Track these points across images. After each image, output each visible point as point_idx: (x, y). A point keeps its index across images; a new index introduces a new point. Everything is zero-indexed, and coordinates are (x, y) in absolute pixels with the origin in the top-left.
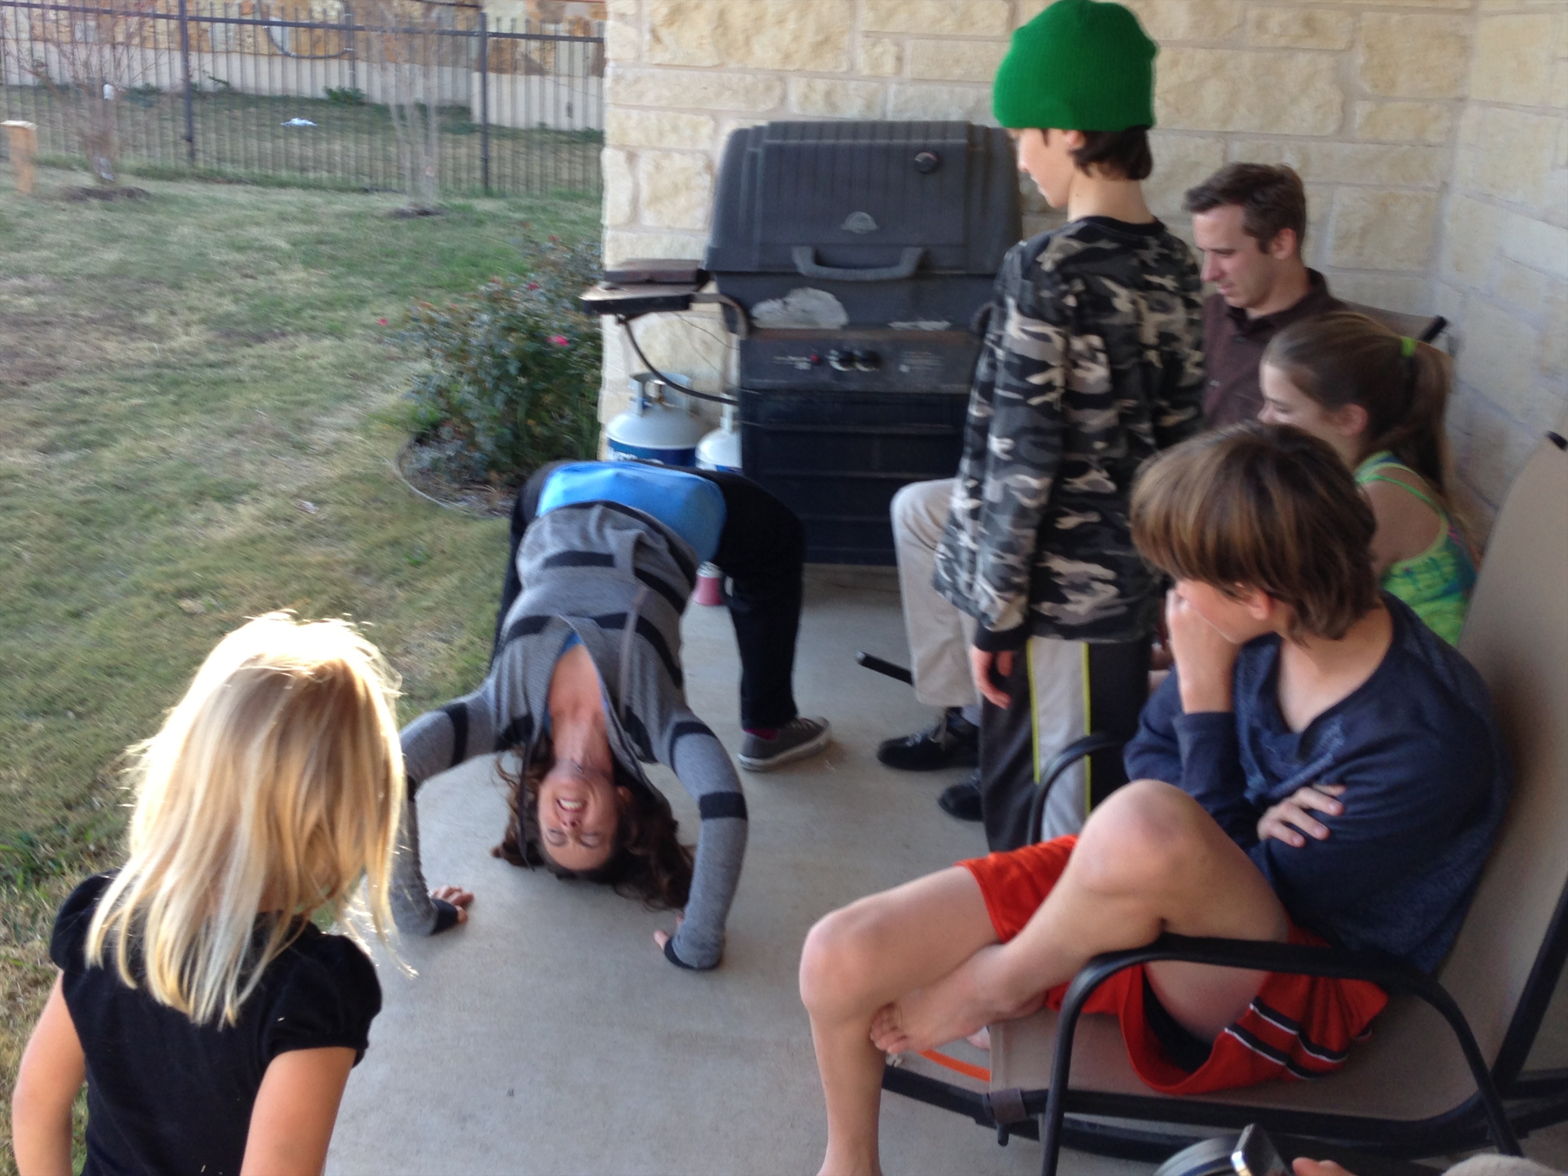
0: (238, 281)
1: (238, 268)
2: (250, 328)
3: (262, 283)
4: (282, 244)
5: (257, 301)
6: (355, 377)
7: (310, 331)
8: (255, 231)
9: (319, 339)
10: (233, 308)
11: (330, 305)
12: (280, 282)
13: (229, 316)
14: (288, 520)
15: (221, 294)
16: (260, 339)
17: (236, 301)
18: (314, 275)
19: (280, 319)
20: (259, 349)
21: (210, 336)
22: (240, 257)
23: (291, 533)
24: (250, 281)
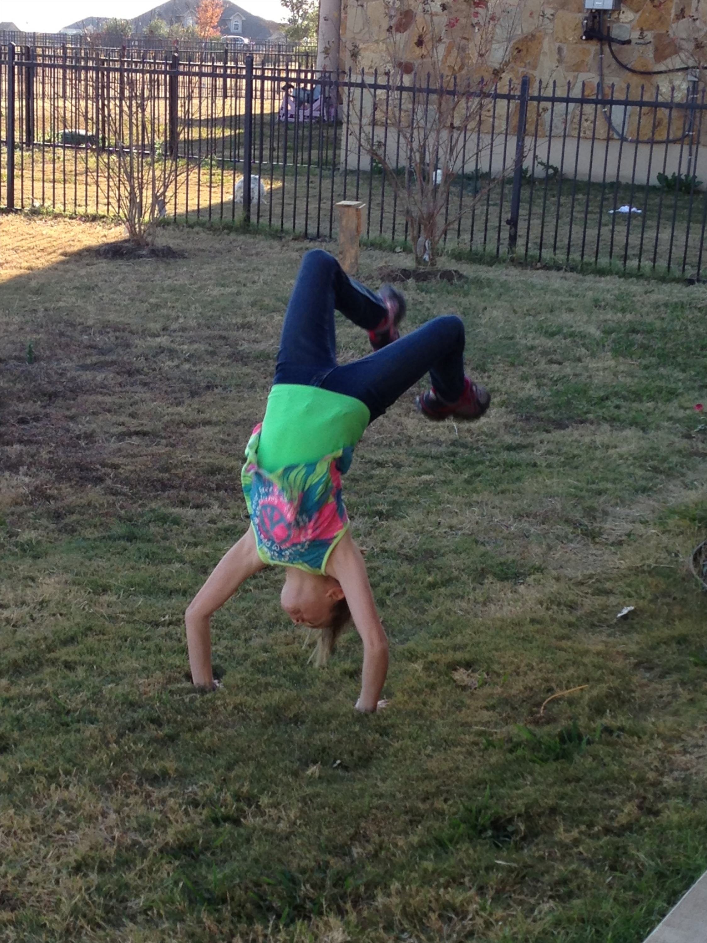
0: (543, 365)
1: (544, 353)
2: (551, 413)
3: (568, 369)
4: (594, 331)
5: (560, 387)
6: (655, 469)
7: (612, 420)
8: (566, 317)
9: (623, 429)
10: (535, 393)
11: (637, 396)
12: (586, 368)
13: (530, 400)
14: (572, 607)
15: (525, 378)
16: (560, 425)
17: (539, 386)
18: (624, 365)
19: (583, 405)
20: (557, 435)
21: (510, 418)
22: (549, 343)
23: (572, 619)
24: (555, 367)
